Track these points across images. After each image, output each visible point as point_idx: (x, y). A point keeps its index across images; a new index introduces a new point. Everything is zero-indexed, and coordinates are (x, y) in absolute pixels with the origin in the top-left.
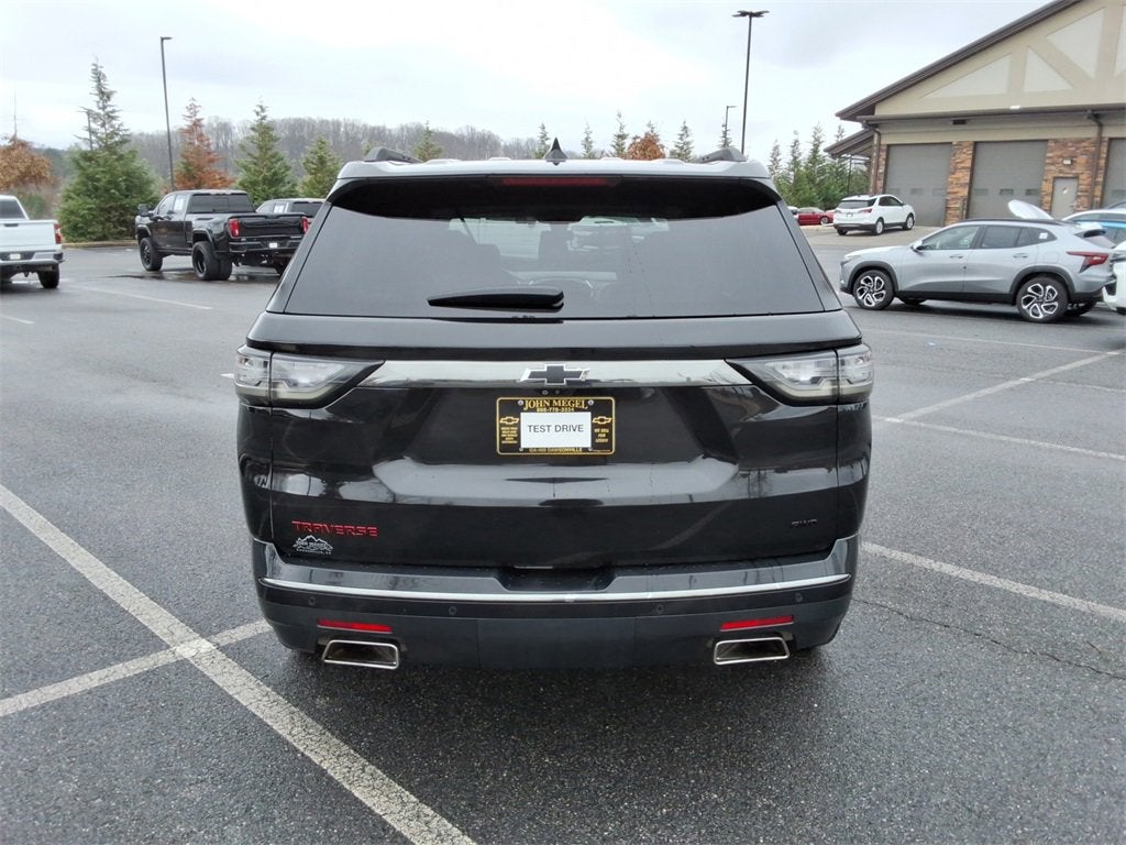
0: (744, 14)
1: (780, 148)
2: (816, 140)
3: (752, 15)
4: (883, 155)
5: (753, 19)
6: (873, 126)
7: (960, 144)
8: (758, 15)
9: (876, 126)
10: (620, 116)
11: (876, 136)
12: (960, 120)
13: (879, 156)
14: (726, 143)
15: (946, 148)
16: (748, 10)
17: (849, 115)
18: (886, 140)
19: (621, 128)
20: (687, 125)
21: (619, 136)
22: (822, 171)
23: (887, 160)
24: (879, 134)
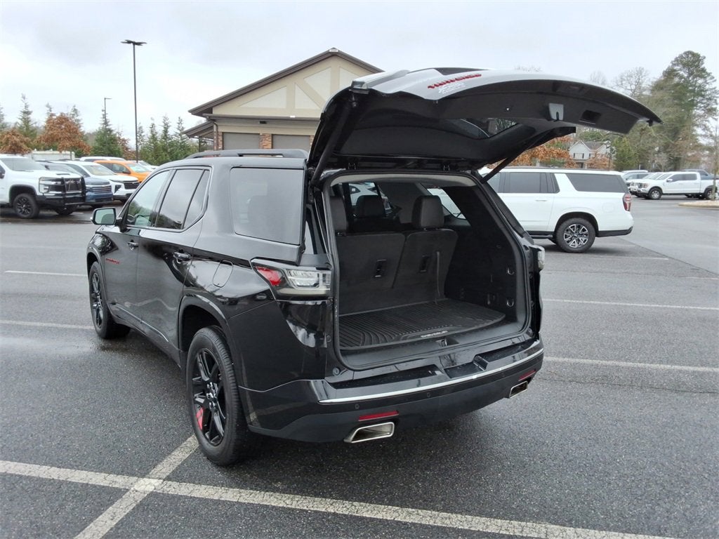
0: (129, 42)
1: (143, 128)
2: (166, 124)
3: (135, 44)
4: (220, 138)
5: (136, 46)
6: (213, 120)
7: (264, 135)
8: (139, 44)
9: (214, 120)
10: (24, 98)
11: (215, 126)
12: (264, 121)
13: (218, 138)
14: (106, 123)
15: (257, 136)
16: (132, 40)
17: (197, 112)
18: (221, 130)
19: (26, 107)
20: (76, 108)
21: (25, 113)
22: (171, 145)
23: (223, 141)
24: (217, 125)
